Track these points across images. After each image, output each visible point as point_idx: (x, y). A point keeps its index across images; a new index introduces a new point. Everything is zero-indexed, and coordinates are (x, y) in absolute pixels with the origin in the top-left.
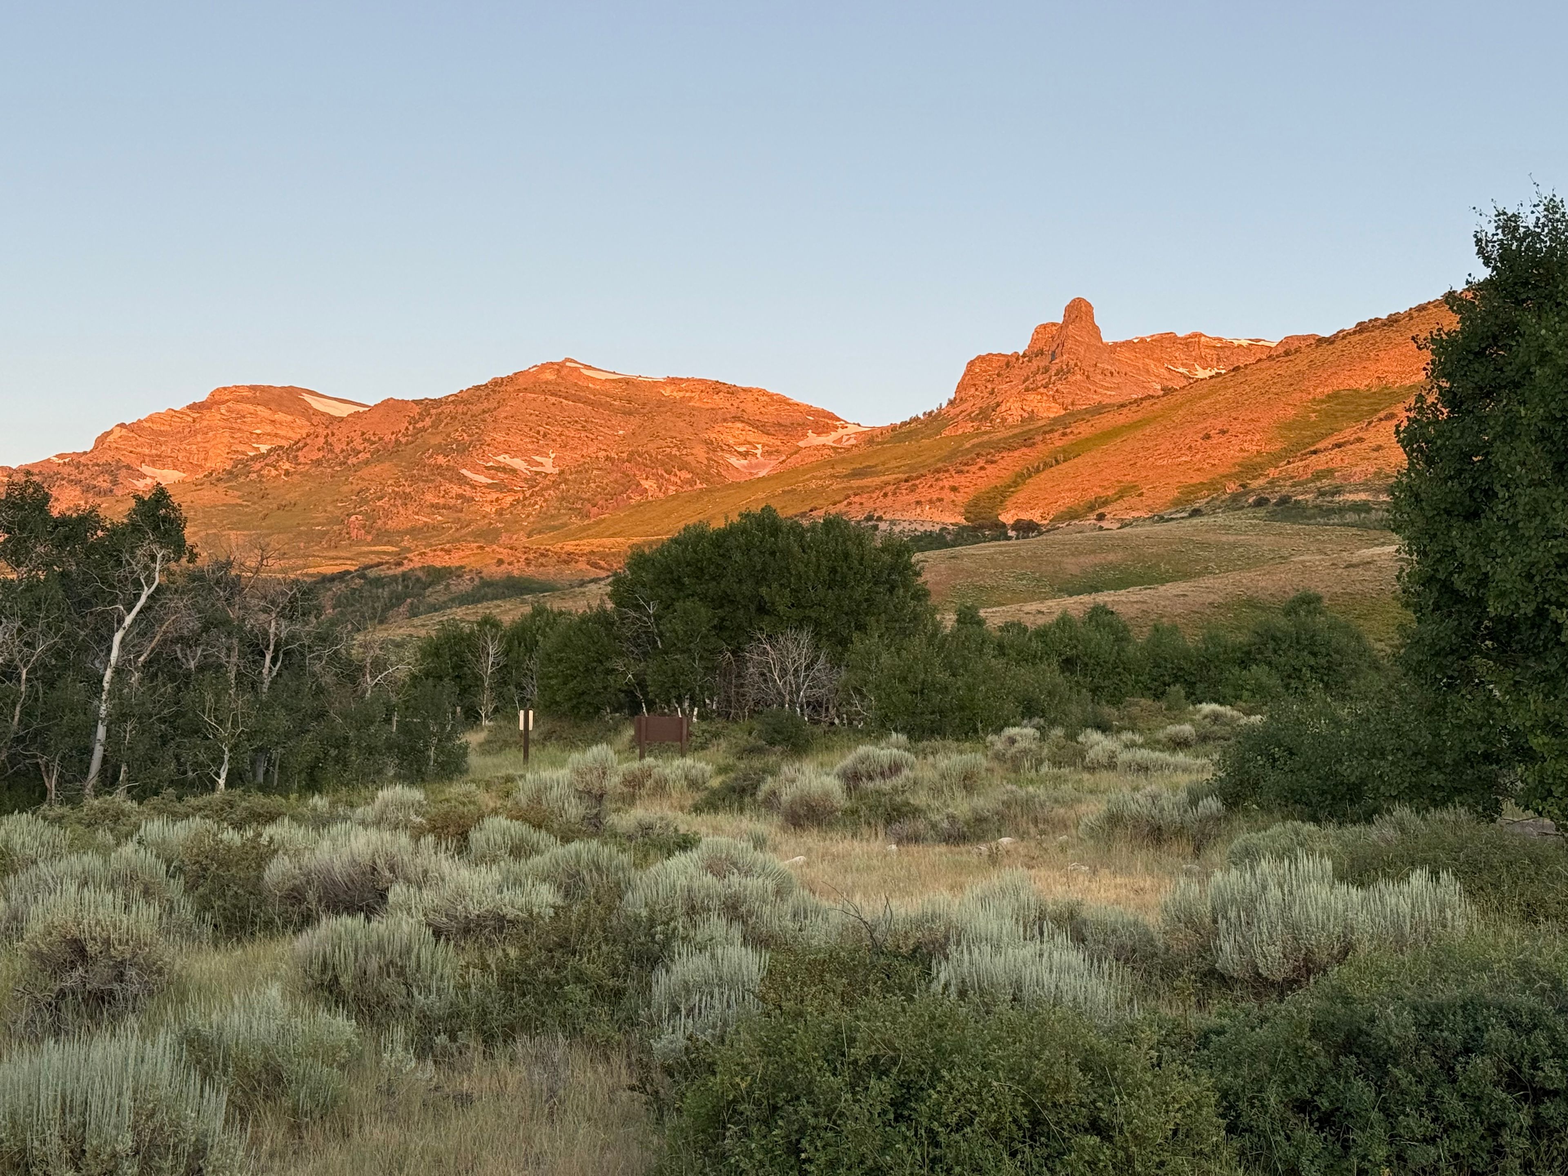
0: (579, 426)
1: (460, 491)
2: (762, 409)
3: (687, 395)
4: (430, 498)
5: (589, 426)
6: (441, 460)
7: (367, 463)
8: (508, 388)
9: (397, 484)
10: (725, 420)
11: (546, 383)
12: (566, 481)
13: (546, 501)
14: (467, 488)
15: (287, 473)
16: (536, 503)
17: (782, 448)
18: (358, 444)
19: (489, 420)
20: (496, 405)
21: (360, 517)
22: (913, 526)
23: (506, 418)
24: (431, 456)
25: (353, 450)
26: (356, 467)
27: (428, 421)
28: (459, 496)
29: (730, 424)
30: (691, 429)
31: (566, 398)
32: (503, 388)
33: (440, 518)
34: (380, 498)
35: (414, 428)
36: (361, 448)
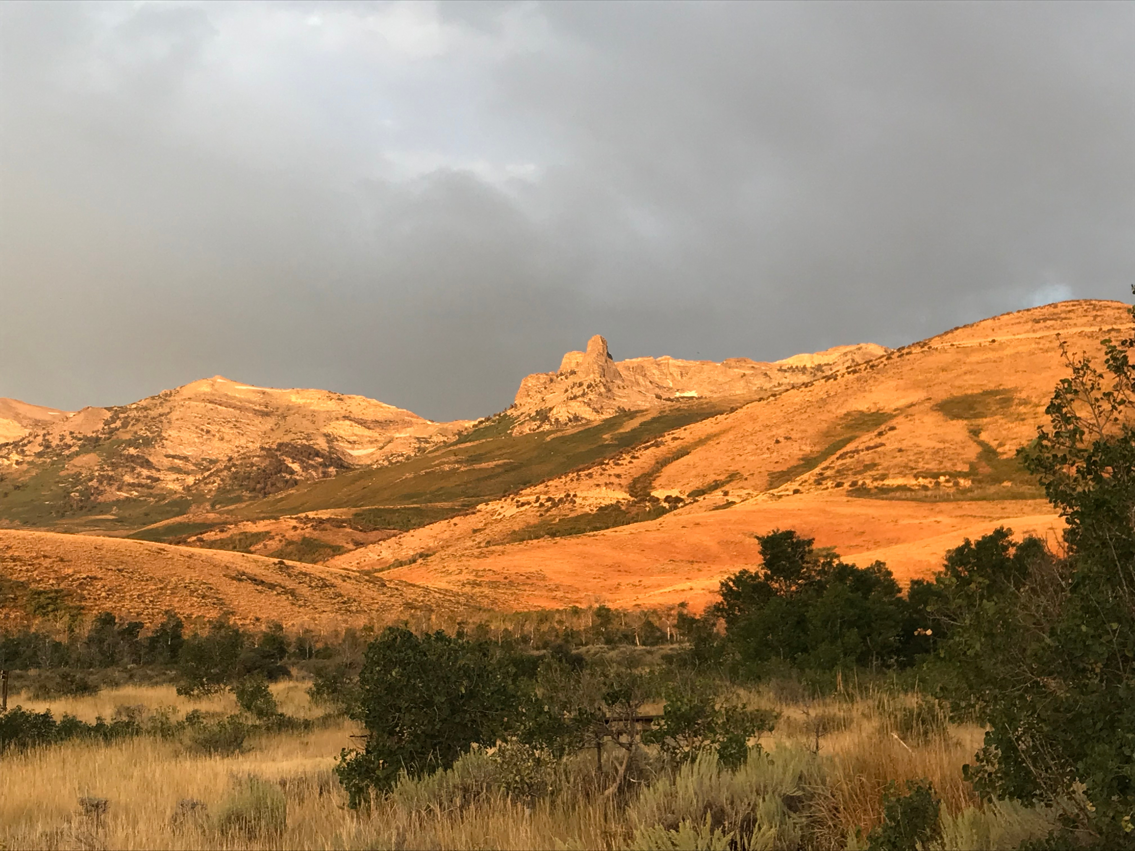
0: (231, 425)
1: (149, 473)
2: (364, 411)
3: (308, 401)
4: (128, 478)
5: (238, 425)
6: (132, 451)
7: (77, 454)
8: (176, 398)
9: (102, 469)
10: (337, 419)
11: (204, 394)
12: (234, 465)
13: (222, 480)
14: (154, 471)
15: (17, 463)
16: (214, 482)
17: (379, 439)
18: (69, 440)
19: (165, 421)
20: (168, 410)
21: (77, 494)
22: (599, 501)
23: (177, 419)
24: (124, 449)
25: (66, 444)
26: (70, 457)
27: (118, 423)
28: (148, 477)
29: (341, 422)
30: (313, 426)
31: (220, 405)
32: (172, 398)
33: (136, 494)
34: (91, 480)
35: (109, 428)
36: (71, 443)
